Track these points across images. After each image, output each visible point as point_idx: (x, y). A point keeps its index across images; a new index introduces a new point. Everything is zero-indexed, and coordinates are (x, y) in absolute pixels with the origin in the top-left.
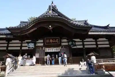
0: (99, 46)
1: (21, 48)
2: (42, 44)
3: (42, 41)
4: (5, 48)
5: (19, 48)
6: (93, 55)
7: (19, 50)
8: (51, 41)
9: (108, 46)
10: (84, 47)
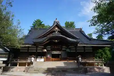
0: (86, 51)
1: (37, 51)
2: (50, 49)
3: (50, 47)
4: (27, 51)
5: (35, 51)
6: (80, 57)
7: (36, 52)
8: (56, 47)
9: (92, 51)
10: (76, 51)
